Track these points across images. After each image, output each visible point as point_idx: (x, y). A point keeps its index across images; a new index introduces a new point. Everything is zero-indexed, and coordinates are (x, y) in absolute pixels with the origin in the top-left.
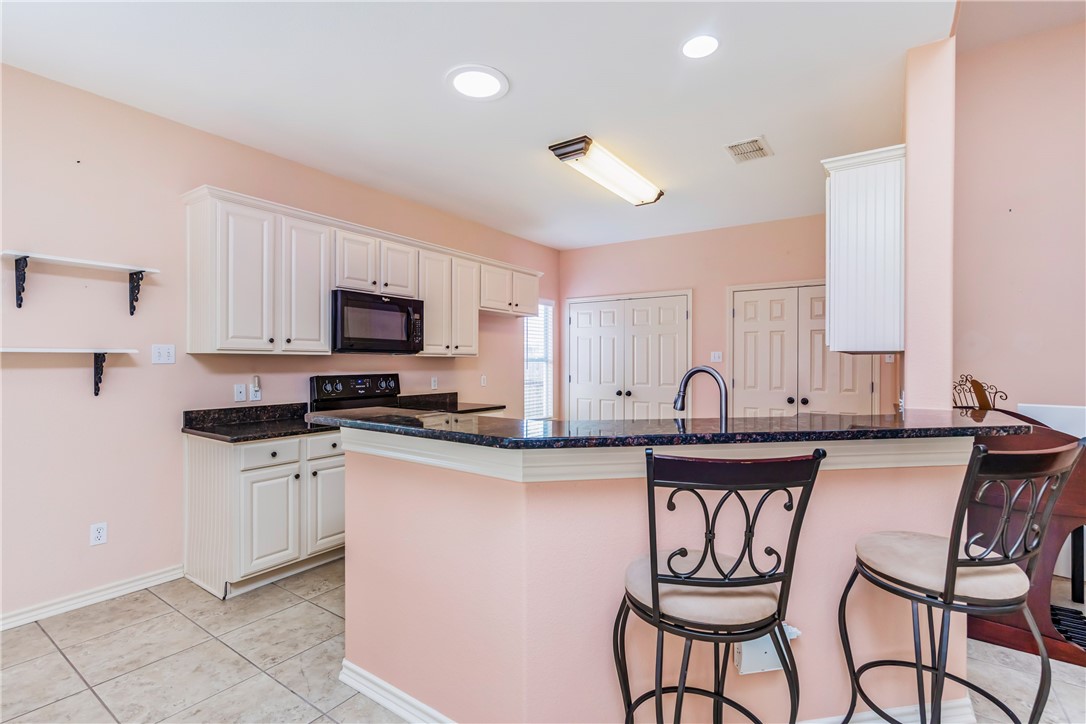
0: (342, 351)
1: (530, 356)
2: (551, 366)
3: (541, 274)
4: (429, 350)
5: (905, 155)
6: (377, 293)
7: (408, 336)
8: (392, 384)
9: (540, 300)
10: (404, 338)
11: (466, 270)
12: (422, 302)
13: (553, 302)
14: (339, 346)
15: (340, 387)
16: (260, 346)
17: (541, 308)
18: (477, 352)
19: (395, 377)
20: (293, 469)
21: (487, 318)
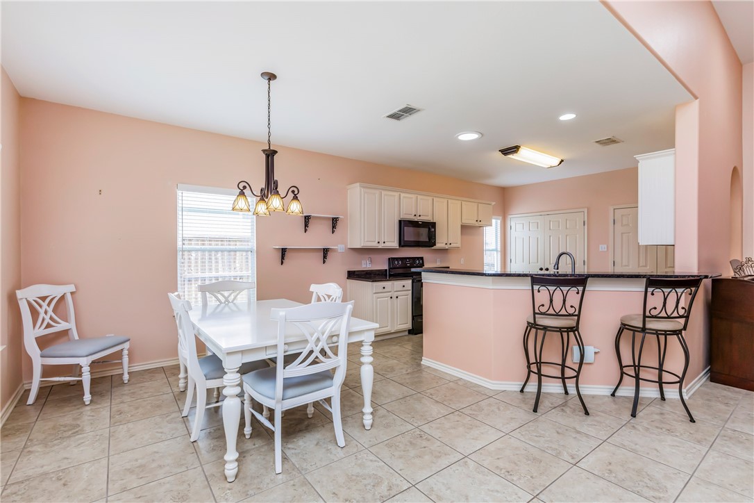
0: (403, 246)
1: (487, 248)
2: (499, 253)
3: (494, 203)
4: (439, 245)
5: (675, 154)
6: (416, 220)
7: (429, 239)
8: (421, 261)
9: (493, 217)
10: (427, 240)
11: (455, 205)
12: (435, 223)
13: (501, 218)
14: (402, 244)
15: (400, 262)
16: (374, 245)
17: (494, 221)
18: (460, 246)
19: (422, 258)
20: (390, 294)
21: (465, 228)
